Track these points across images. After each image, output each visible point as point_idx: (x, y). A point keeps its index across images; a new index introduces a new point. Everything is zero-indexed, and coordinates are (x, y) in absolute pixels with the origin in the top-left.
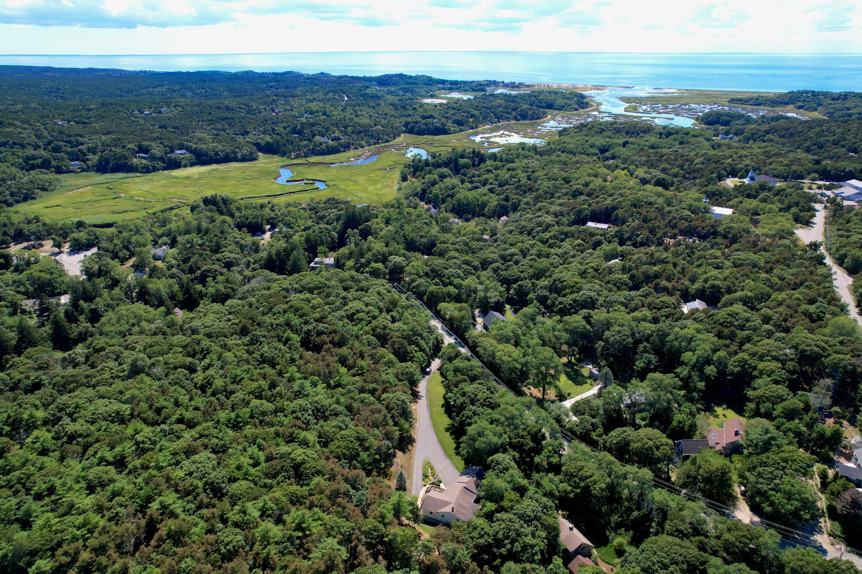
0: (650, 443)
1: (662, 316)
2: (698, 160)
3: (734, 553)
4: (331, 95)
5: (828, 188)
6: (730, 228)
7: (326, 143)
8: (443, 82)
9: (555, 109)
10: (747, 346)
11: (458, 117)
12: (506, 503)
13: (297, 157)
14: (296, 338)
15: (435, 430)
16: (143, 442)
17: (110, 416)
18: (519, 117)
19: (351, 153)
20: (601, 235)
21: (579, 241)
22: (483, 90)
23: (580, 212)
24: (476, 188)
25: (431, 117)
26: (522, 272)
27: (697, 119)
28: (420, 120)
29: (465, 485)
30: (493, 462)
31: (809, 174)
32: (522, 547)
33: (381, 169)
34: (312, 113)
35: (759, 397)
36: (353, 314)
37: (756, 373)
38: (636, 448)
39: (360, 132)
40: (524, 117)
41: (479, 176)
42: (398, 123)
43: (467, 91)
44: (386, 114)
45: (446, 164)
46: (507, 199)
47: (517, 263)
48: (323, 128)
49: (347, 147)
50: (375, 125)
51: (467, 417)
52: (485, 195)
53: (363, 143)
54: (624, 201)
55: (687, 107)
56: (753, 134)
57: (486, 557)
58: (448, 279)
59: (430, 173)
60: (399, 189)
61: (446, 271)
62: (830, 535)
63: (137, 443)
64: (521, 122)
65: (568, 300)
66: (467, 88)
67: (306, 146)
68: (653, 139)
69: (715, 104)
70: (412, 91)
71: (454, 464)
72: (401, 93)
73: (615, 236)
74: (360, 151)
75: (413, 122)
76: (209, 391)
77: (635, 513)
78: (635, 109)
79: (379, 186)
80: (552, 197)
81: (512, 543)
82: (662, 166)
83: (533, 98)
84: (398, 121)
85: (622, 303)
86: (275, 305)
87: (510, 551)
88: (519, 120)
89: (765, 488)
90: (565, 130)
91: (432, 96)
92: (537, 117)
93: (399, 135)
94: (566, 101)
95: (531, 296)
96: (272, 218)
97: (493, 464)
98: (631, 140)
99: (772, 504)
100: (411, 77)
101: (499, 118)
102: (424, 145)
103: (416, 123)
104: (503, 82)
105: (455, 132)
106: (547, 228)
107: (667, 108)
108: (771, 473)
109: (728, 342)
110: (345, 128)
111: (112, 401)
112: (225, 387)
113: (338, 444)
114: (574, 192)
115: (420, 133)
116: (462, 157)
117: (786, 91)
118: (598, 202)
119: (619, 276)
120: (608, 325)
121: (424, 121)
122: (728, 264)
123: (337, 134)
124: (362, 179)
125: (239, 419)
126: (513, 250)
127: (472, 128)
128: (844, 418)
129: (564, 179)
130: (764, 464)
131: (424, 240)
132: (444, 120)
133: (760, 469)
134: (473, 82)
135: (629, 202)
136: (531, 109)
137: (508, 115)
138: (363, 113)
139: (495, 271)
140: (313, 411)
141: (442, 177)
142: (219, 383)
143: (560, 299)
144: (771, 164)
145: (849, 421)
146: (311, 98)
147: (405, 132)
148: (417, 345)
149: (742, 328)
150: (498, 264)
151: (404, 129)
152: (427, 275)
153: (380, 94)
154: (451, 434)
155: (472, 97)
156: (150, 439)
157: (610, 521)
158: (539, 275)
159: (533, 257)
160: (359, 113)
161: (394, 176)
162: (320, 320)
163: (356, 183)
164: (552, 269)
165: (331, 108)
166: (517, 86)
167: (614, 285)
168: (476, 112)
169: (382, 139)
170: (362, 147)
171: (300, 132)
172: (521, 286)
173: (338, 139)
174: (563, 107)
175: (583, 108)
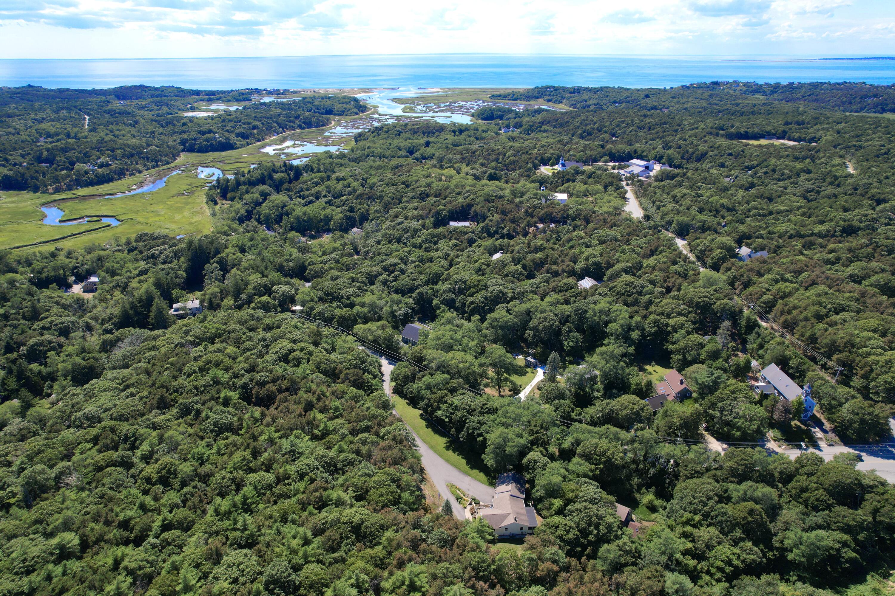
0: (636, 407)
1: (571, 297)
2: (509, 153)
3: (739, 475)
4: (64, 113)
5: (620, 168)
6: (580, 210)
7: (93, 171)
8: (197, 93)
9: (335, 115)
10: (652, 308)
11: (239, 130)
12: (570, 495)
13: (58, 190)
14: (235, 395)
15: (435, 451)
16: (140, 568)
17: (52, 554)
18: (303, 125)
19: (128, 180)
20: (472, 233)
21: (453, 242)
22: (248, 100)
23: (438, 213)
24: (310, 202)
25: (210, 131)
26: (414, 280)
27: (473, 116)
28: (199, 136)
29: (510, 493)
30: (530, 462)
31: (601, 157)
32: (606, 528)
33: (178, 195)
34: (49, 135)
35: (685, 348)
36: (287, 355)
37: (669, 329)
38: (626, 415)
39: (132, 155)
40: (308, 124)
41: (308, 189)
42: (173, 141)
43: (229, 101)
44: (153, 132)
45: (262, 181)
46: (352, 210)
47: (402, 272)
48: (80, 152)
49: (121, 174)
50: (148, 145)
51: (475, 429)
52: (324, 208)
53: (140, 167)
54: (477, 197)
55: (457, 105)
56: (531, 126)
57: (579, 549)
58: (348, 299)
59: (247, 192)
60: (214, 215)
61: (342, 292)
62: (775, 441)
63: (130, 572)
64: (307, 130)
65: (479, 297)
66: (229, 98)
67: (68, 176)
68: (451, 138)
69: (479, 100)
70: (167, 105)
71: (476, 479)
72: (155, 107)
73: (482, 231)
74: (139, 177)
75: (191, 139)
76: (176, 483)
77: (652, 471)
78: (412, 110)
79: (186, 213)
80: (400, 202)
81: (597, 527)
82: (480, 161)
83: (309, 105)
84: (171, 139)
85: (532, 292)
86: (184, 365)
87: (597, 536)
88: (304, 128)
89: (730, 418)
90: (360, 135)
91: (193, 109)
92: (322, 124)
93: (179, 155)
94: (344, 106)
95: (436, 301)
96: (76, 268)
97: (532, 464)
98: (431, 139)
99: (739, 429)
100: (156, 89)
101: (284, 127)
102: (215, 164)
103: (195, 139)
104: (265, 90)
105: (242, 146)
106: (415, 233)
107: (439, 107)
108: (730, 405)
109: (636, 308)
110: (113, 151)
111: (32, 536)
112: (195, 470)
113: (378, 492)
114: (420, 194)
115: (202, 150)
116: (274, 171)
117: (533, 87)
118: (450, 202)
119: (512, 268)
120: (529, 314)
121: (204, 137)
122: (595, 242)
123: (103, 159)
124: (160, 208)
125: (249, 501)
126: (392, 260)
127: (259, 141)
128: (738, 350)
129: (403, 183)
130: (722, 400)
131: (291, 264)
132: (227, 134)
133: (720, 405)
134: (232, 91)
135: (482, 199)
136: (314, 117)
137: (292, 124)
138: (123, 132)
139: (385, 283)
140: (323, 467)
141: (265, 196)
142: (186, 468)
143: (470, 299)
144: (569, 151)
145: (741, 352)
146: (38, 117)
147: (183, 151)
148: (369, 372)
149: (640, 294)
150: (384, 276)
151: (181, 147)
152: (321, 299)
153: (129, 109)
154: (454, 451)
155: (241, 108)
156: (148, 562)
157: (631, 485)
158: (435, 279)
159: (417, 263)
160: (117, 133)
161: (198, 201)
162: (251, 369)
163: (156, 213)
164: (446, 273)
165: (76, 129)
166: (283, 94)
167: (513, 276)
168: (257, 123)
169: (161, 161)
170: (140, 172)
171: (50, 161)
172: (420, 294)
173: (108, 165)
174: (343, 112)
175: (363, 112)
